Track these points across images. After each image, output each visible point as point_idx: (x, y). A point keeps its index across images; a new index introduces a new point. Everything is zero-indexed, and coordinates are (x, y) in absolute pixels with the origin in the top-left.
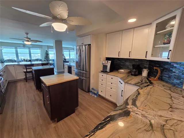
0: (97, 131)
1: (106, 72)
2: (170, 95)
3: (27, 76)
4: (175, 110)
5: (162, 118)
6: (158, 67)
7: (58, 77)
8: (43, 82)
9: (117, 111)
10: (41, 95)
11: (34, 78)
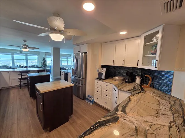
0: (85, 136)
1: (102, 79)
2: (159, 101)
3: (22, 83)
4: (160, 116)
5: (148, 123)
6: (149, 75)
7: (54, 83)
8: (37, 89)
9: (107, 117)
10: (34, 102)
11: (29, 85)
